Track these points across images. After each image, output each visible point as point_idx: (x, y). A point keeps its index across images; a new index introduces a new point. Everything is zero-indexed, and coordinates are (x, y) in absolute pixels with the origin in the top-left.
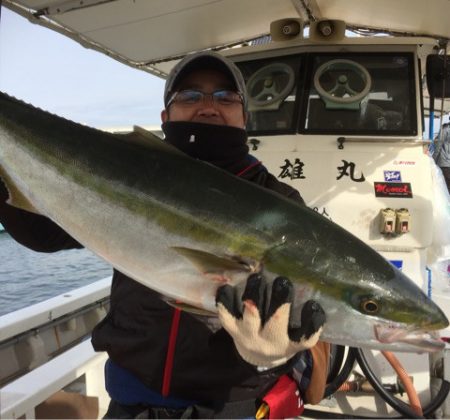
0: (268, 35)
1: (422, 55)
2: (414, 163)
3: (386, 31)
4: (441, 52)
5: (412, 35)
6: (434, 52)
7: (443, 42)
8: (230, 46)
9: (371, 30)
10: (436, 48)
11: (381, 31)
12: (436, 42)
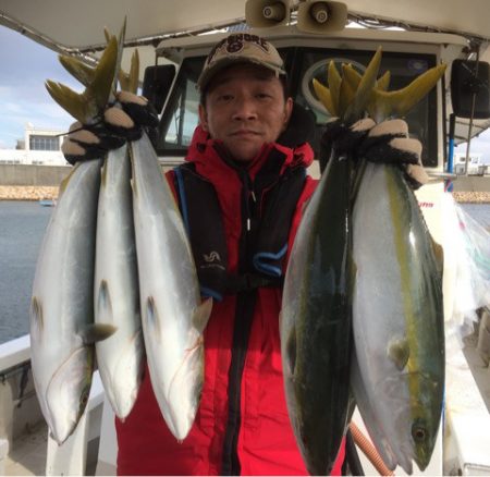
0: (244, 21)
1: (447, 58)
2: (432, 205)
3: (400, 25)
4: (472, 56)
5: (426, 29)
6: (462, 57)
7: (477, 43)
8: (195, 34)
9: (380, 21)
10: (466, 51)
11: (394, 24)
12: (467, 42)
